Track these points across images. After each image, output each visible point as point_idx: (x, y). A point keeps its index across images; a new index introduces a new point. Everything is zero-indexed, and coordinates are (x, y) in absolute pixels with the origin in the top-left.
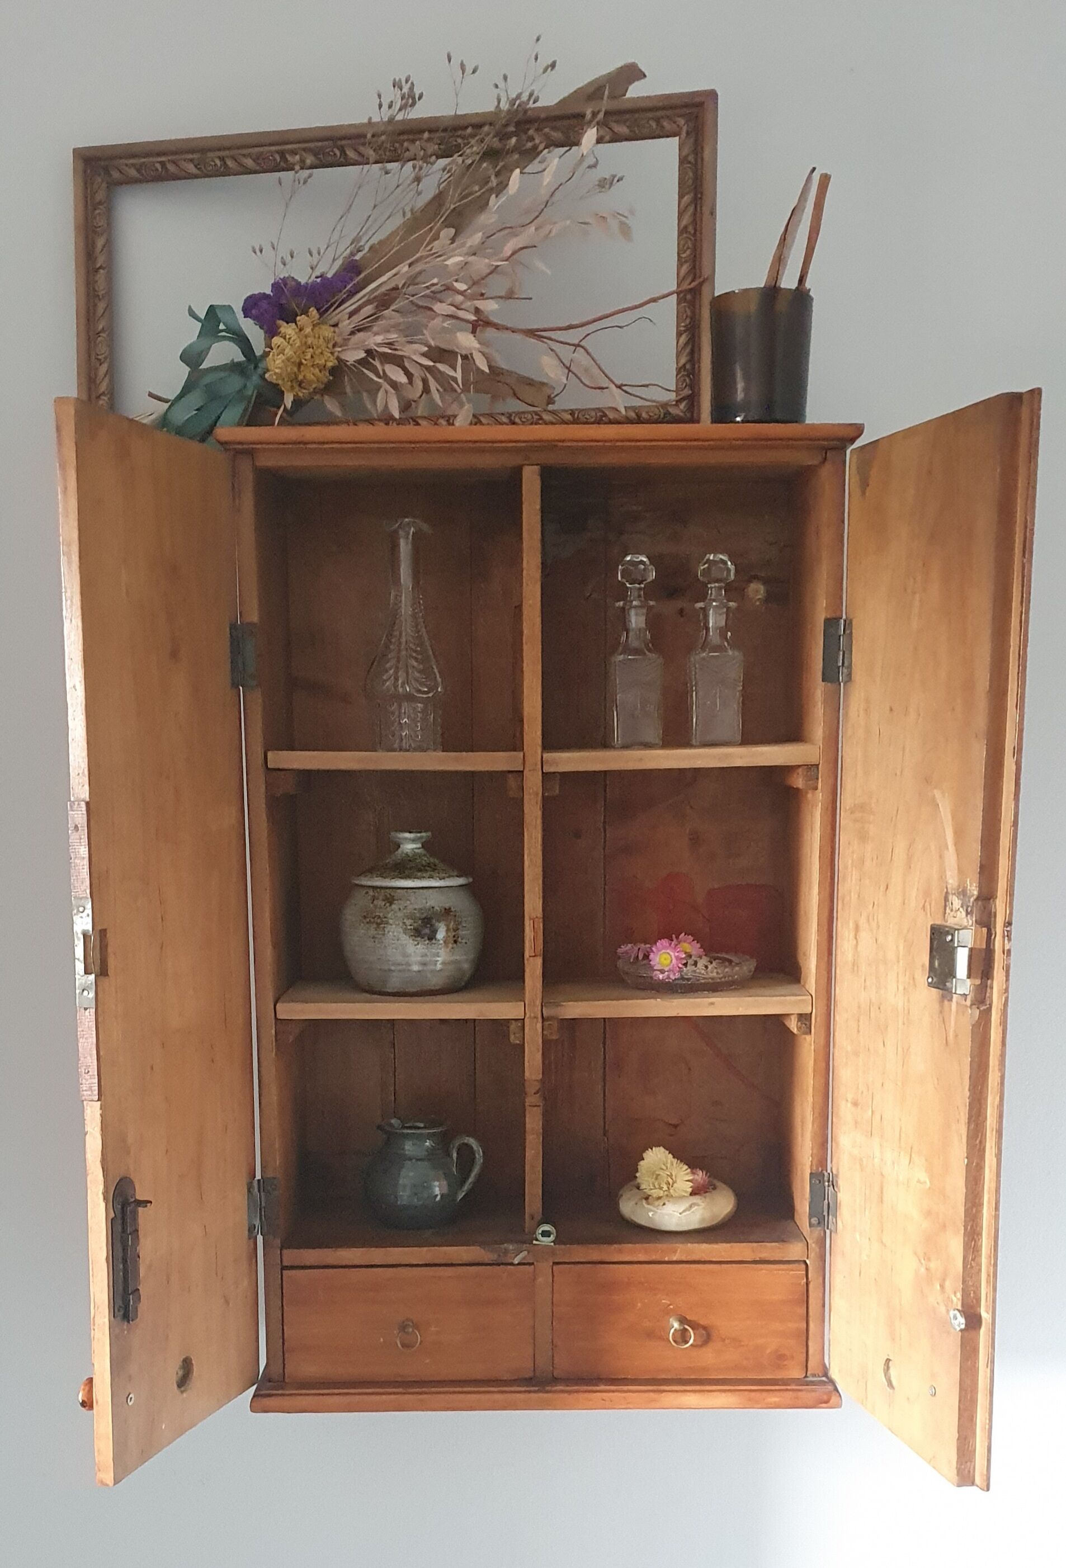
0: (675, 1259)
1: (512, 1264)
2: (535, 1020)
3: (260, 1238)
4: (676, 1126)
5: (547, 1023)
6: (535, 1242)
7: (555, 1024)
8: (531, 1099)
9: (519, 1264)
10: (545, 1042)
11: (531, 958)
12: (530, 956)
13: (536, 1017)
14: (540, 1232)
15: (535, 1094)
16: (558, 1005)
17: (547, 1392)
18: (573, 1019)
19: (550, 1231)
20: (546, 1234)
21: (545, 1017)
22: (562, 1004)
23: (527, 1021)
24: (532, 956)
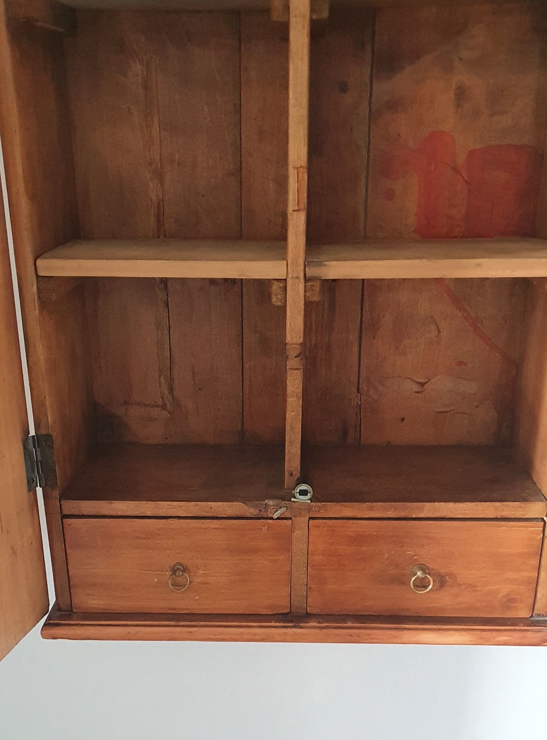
0: (422, 515)
1: (272, 518)
2: (297, 281)
3: (39, 491)
4: (423, 384)
5: (309, 284)
6: (293, 499)
7: (317, 285)
8: (292, 363)
9: (278, 518)
10: (308, 304)
11: (295, 213)
12: (293, 211)
13: (298, 278)
14: (298, 491)
15: (296, 357)
16: (320, 264)
17: (302, 628)
18: (334, 280)
19: (307, 490)
20: (303, 493)
21: (307, 277)
22: (325, 262)
23: (289, 282)
24: (296, 211)
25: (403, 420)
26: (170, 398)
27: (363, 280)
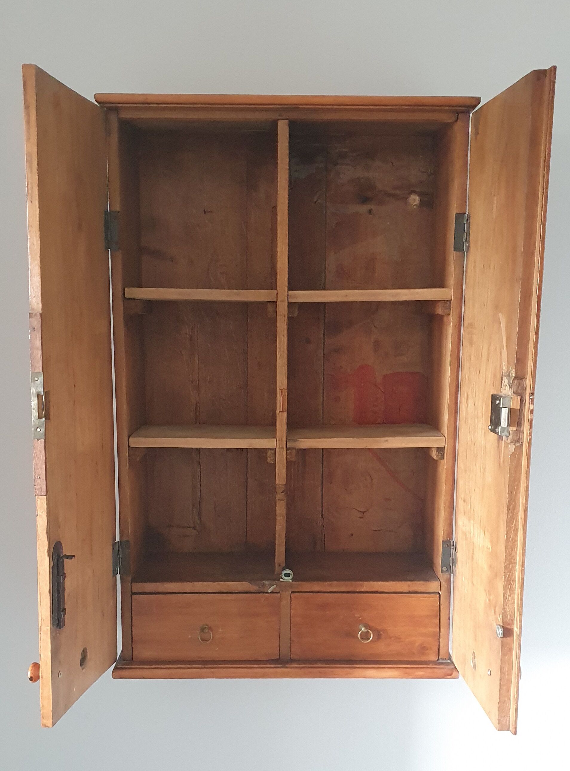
1: (267, 593)
2: (282, 450)
3: (118, 576)
4: (363, 512)
5: (289, 451)
6: (281, 580)
7: (294, 452)
8: (279, 496)
9: (271, 593)
10: (289, 463)
11: (280, 413)
13: (283, 448)
14: (284, 574)
15: (282, 493)
16: (295, 440)
17: (287, 668)
18: (304, 449)
19: (289, 574)
20: (287, 575)
21: (288, 448)
22: (298, 439)
23: (277, 450)
24: (281, 412)
25: (352, 535)
26: (199, 522)
27: (323, 449)
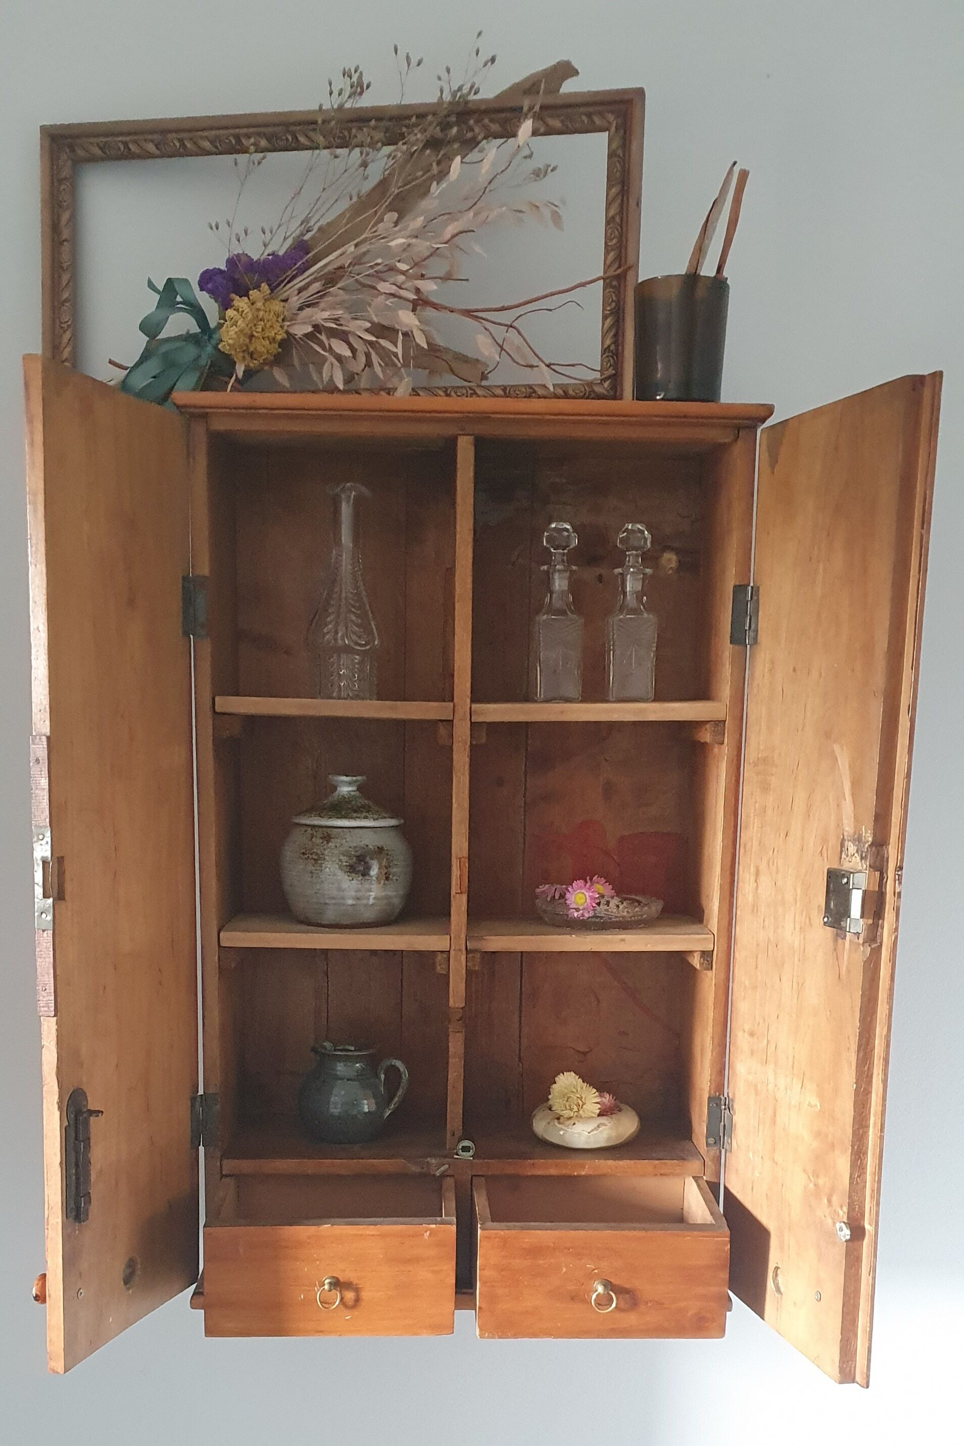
0: (583, 1173)
1: (434, 1176)
2: (460, 953)
3: (202, 1149)
4: (585, 1054)
5: (470, 955)
6: (455, 1156)
7: (478, 955)
8: (455, 1026)
9: (440, 1177)
10: (469, 973)
11: (457, 895)
12: (456, 893)
13: (460, 950)
14: (460, 1147)
15: (458, 1020)
16: (480, 938)
17: (465, 1293)
18: (494, 952)
19: (469, 1147)
20: (466, 1149)
21: (469, 950)
22: (484, 937)
23: (452, 953)
24: (458, 893)
27: (522, 952)
